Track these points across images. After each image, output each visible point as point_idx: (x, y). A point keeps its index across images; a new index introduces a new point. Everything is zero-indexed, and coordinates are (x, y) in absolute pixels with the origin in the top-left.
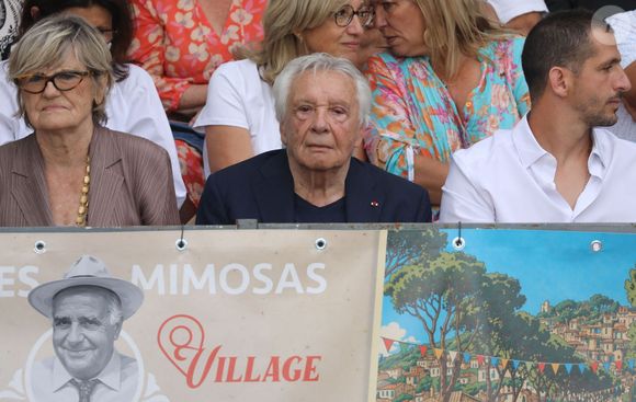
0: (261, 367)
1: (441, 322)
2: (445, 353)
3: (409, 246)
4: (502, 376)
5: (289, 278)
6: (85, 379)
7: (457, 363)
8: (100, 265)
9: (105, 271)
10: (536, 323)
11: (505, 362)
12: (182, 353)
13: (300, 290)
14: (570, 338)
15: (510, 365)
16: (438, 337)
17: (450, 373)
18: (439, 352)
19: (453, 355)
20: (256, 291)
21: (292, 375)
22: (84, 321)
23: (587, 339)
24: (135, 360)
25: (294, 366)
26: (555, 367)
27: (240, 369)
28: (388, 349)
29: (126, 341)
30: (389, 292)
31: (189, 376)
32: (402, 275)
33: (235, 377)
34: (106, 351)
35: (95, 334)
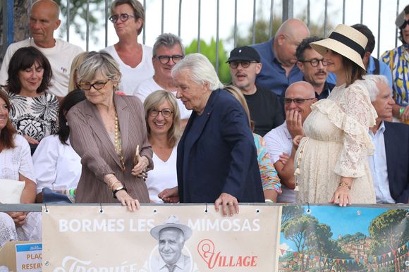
0: (235, 261)
1: (302, 243)
2: (303, 255)
3: (290, 212)
4: (325, 265)
5: (246, 225)
6: (171, 265)
7: (308, 259)
8: (177, 219)
9: (178, 221)
10: (336, 243)
11: (326, 259)
12: (207, 255)
13: (250, 230)
14: (348, 250)
15: (327, 260)
16: (300, 249)
17: (305, 263)
18: (301, 255)
19: (306, 256)
20: (234, 230)
21: (246, 264)
22: (170, 242)
23: (355, 250)
24: (189, 257)
25: (247, 260)
26: (343, 261)
27: (228, 262)
28: (282, 253)
29: (186, 250)
30: (282, 231)
31: (209, 264)
32: (287, 224)
33: (226, 264)
34: (178, 253)
35: (174, 247)
